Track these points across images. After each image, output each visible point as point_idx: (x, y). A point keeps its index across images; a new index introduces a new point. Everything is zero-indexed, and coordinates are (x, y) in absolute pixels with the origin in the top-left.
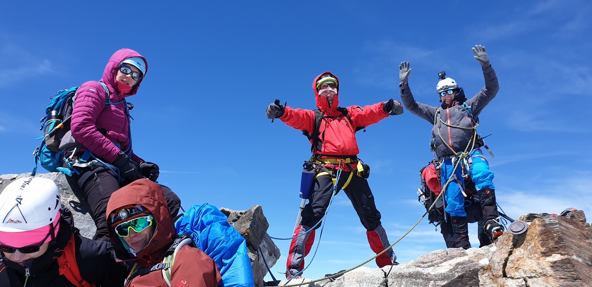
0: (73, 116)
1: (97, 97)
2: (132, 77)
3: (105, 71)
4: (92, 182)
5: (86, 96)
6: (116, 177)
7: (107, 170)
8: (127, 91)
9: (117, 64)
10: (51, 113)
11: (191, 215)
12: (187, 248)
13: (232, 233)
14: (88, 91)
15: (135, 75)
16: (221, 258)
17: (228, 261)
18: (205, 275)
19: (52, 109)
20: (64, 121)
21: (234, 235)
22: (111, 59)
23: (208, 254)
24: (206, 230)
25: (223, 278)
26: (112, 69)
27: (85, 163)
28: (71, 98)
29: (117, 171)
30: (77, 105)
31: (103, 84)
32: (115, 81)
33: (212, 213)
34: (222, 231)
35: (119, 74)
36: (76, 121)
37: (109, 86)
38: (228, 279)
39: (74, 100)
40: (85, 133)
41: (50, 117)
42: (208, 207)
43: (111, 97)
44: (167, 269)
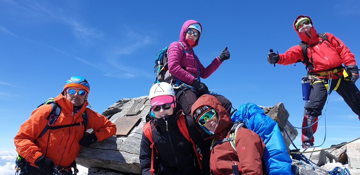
0: (168, 62)
1: (178, 50)
2: (195, 35)
3: (180, 35)
4: (183, 96)
5: (173, 50)
6: (195, 93)
7: (189, 89)
8: (193, 44)
9: (185, 30)
10: (158, 63)
11: (242, 110)
12: (242, 128)
13: (268, 119)
14: (173, 48)
15: (196, 34)
16: (264, 134)
17: (268, 136)
18: (256, 144)
19: (158, 60)
20: (164, 66)
21: (270, 120)
22: (182, 28)
23: (255, 132)
24: (252, 118)
25: (267, 146)
26: (183, 33)
27: (178, 86)
28: (166, 53)
29: (194, 89)
30: (169, 56)
31: (180, 42)
32: (186, 39)
33: (254, 108)
34: (262, 118)
35: (188, 35)
36: (170, 64)
37: (184, 43)
38: (270, 146)
39: (167, 54)
40: (176, 70)
41: (157, 65)
42: (251, 104)
43: (185, 49)
44: (233, 141)
